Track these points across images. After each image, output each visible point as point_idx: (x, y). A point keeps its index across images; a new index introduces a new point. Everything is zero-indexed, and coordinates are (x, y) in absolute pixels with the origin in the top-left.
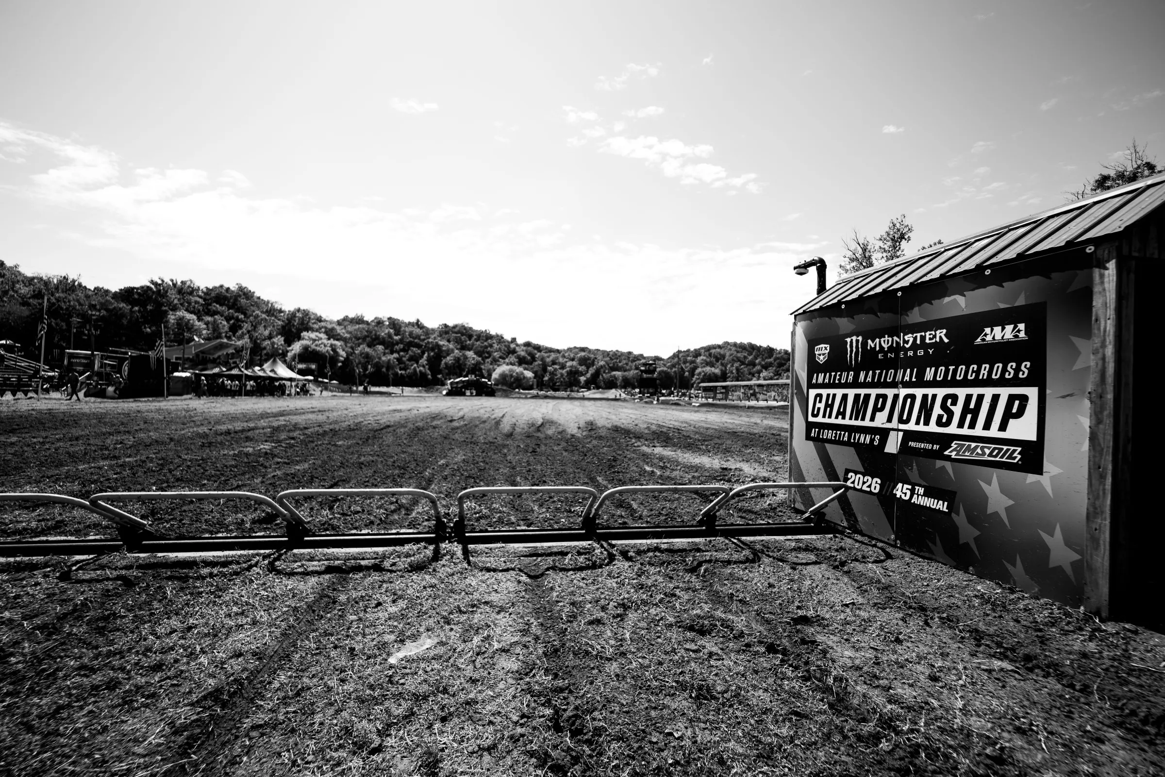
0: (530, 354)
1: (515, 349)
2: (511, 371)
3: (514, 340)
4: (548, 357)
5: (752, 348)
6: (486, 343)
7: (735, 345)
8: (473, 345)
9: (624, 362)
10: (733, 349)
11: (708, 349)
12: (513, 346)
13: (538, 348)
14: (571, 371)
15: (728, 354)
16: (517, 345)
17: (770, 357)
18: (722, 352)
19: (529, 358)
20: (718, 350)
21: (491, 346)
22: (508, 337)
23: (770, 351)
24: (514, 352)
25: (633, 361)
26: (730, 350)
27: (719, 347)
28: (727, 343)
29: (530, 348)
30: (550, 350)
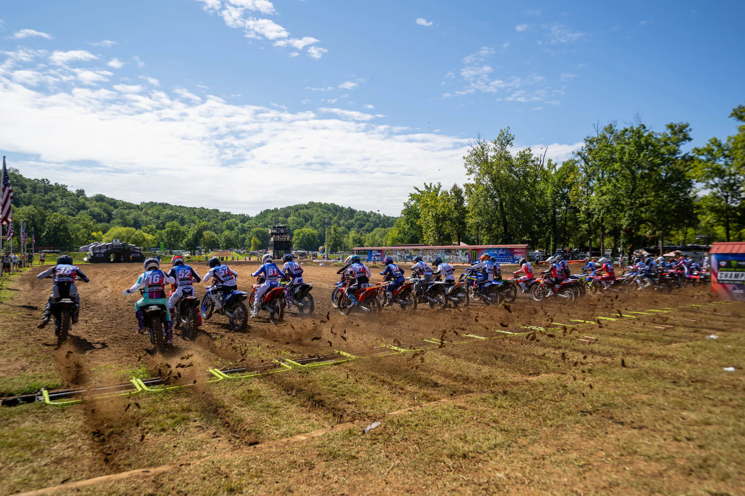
0: (105, 210)
1: (84, 204)
2: (128, 232)
3: (81, 193)
4: (128, 214)
5: (335, 209)
6: (46, 197)
7: (320, 205)
8: (30, 198)
9: (214, 221)
10: (319, 209)
11: (297, 208)
12: (81, 200)
13: (114, 203)
14: (172, 232)
15: (316, 215)
16: (86, 199)
17: (352, 218)
18: (310, 212)
19: (105, 215)
20: (306, 211)
21: (54, 199)
22: (72, 189)
23: (351, 212)
24: (83, 207)
25: (223, 220)
26: (317, 210)
27: (306, 207)
28: (312, 203)
29: (104, 203)
30: (129, 206)
